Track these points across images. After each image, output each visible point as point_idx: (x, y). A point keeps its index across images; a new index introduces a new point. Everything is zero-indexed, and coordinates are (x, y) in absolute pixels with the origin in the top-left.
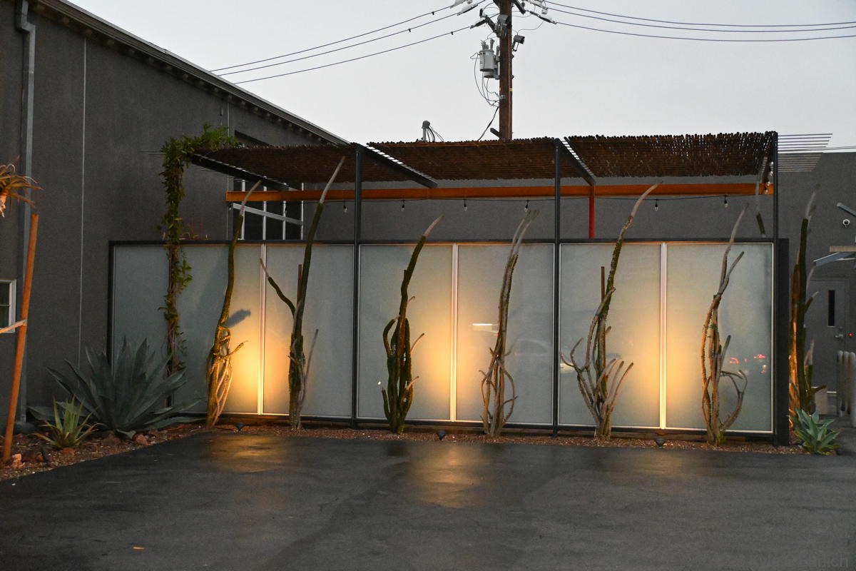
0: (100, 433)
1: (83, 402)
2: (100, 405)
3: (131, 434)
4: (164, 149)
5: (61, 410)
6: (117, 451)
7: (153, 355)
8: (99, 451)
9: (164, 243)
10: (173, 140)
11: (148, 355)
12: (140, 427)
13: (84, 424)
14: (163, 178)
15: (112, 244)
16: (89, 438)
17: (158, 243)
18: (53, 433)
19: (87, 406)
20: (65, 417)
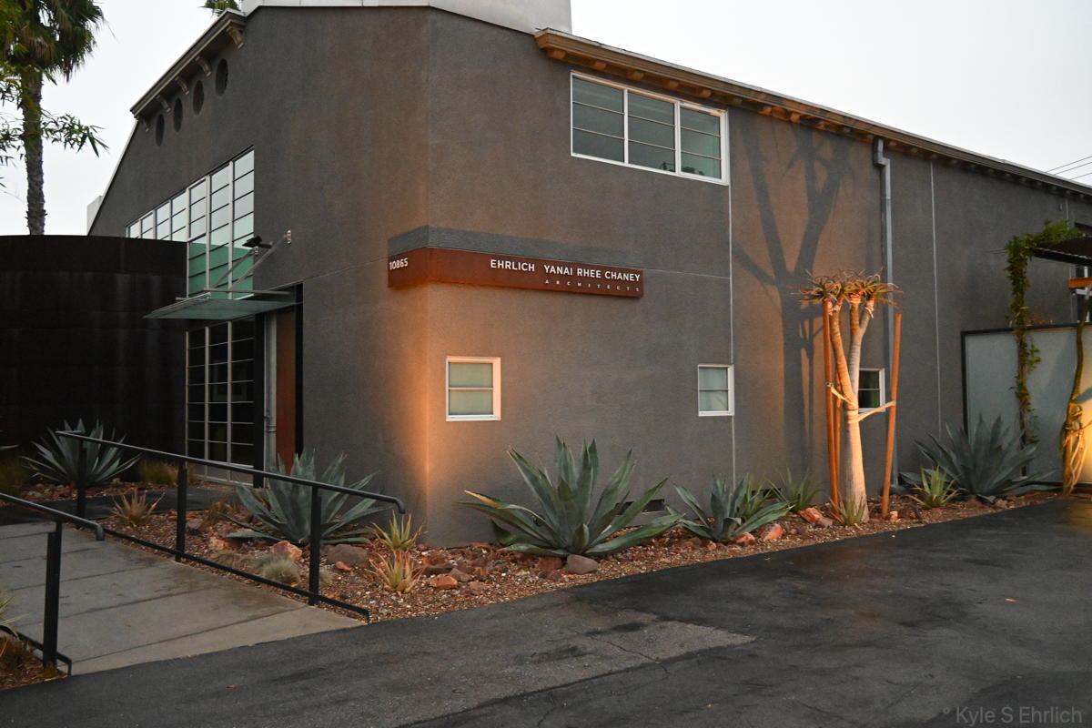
0: (963, 497)
1: (946, 470)
2: (961, 473)
3: (991, 499)
4: (1008, 247)
5: (928, 477)
6: (980, 513)
7: (1007, 430)
8: (965, 512)
9: (1012, 330)
10: (1015, 238)
11: (1003, 429)
12: (999, 492)
13: (948, 488)
14: (1008, 273)
15: (964, 334)
16: (953, 500)
17: (1007, 330)
18: (922, 495)
19: (950, 473)
20: (932, 481)
